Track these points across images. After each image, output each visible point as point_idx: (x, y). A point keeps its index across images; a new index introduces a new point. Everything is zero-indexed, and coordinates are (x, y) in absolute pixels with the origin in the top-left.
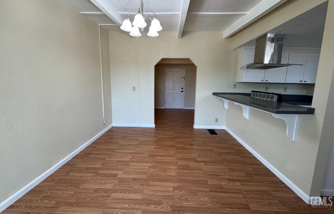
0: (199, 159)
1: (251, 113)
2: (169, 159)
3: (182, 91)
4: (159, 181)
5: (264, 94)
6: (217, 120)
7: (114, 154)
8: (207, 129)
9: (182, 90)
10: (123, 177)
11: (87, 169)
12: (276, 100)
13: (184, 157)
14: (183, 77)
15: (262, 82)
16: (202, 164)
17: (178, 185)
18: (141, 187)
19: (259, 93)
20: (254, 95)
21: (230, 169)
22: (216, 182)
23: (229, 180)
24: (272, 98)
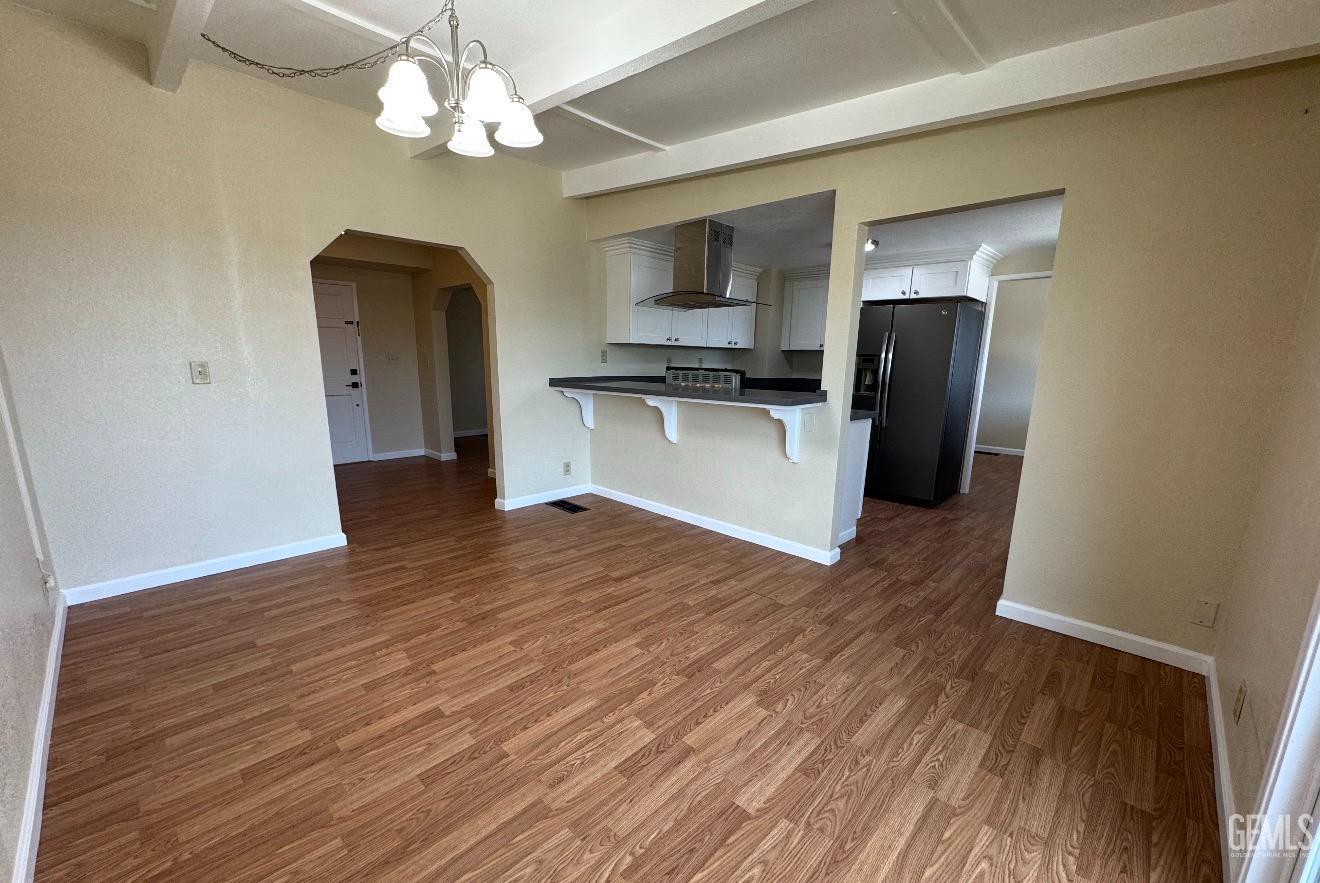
0: (616, 574)
1: (685, 426)
2: (543, 603)
3: (355, 385)
4: (589, 654)
5: (707, 372)
6: (567, 468)
7: (300, 679)
8: (546, 504)
9: (355, 379)
10: (470, 702)
11: (248, 774)
12: (738, 386)
13: (576, 583)
14: (351, 323)
15: (669, 343)
16: (636, 579)
17: (643, 636)
18: (565, 687)
19: (690, 373)
20: (676, 378)
21: (696, 566)
22: (701, 597)
23: (716, 582)
24: (728, 380)
